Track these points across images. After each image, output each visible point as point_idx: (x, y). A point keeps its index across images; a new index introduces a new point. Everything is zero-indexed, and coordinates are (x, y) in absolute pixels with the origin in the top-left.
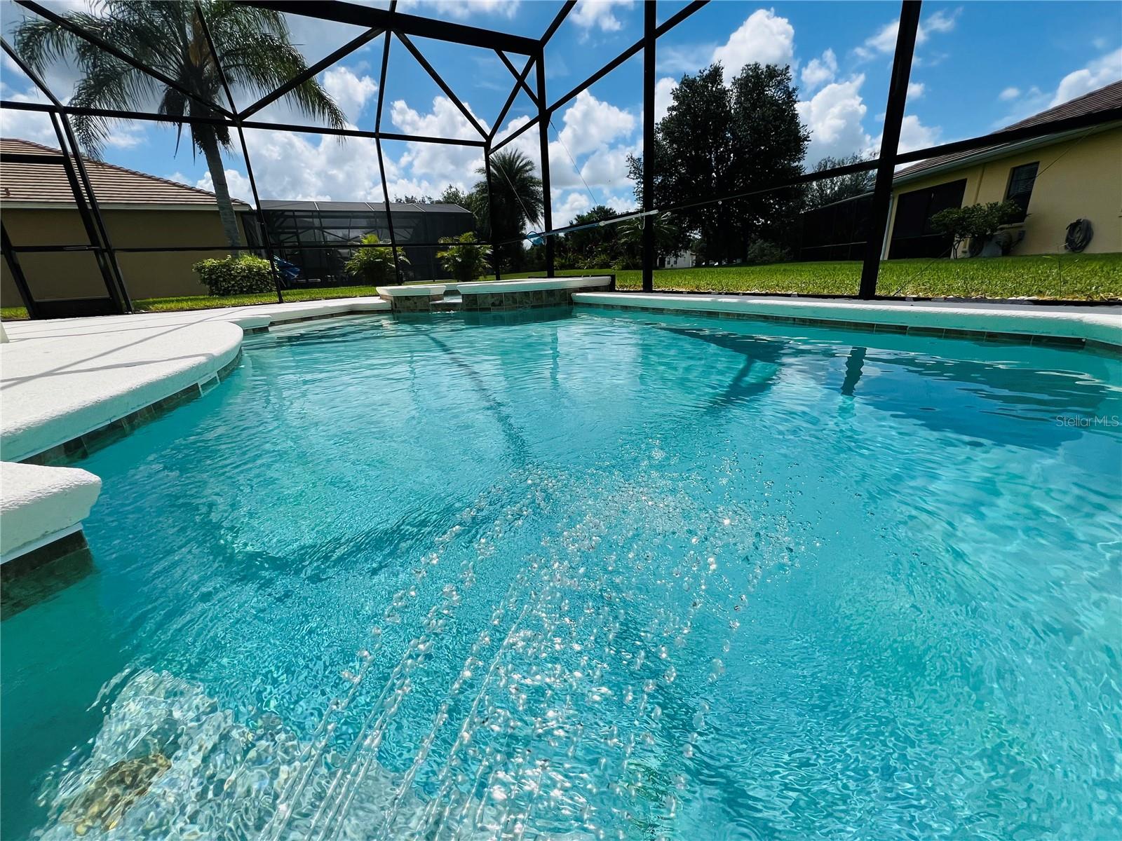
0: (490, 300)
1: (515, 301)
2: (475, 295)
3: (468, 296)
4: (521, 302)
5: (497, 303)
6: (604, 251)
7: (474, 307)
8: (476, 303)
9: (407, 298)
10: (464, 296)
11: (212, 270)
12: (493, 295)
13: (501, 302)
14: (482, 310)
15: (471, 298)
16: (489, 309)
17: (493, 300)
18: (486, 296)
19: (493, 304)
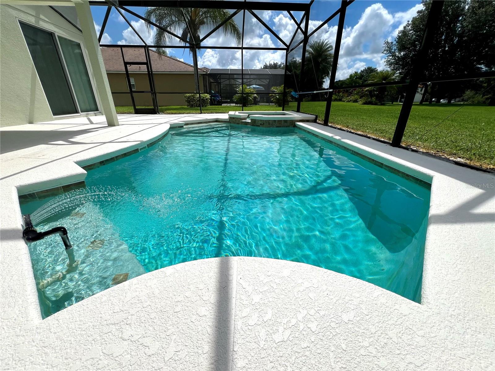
1: (269, 124)
4: (272, 124)
6: (357, 94)
8: (255, 123)
9: (234, 118)
10: (251, 120)
11: (189, 97)
12: (261, 120)
13: (264, 124)
14: (257, 126)
15: (254, 121)
16: (259, 126)
17: (261, 122)
18: (258, 120)
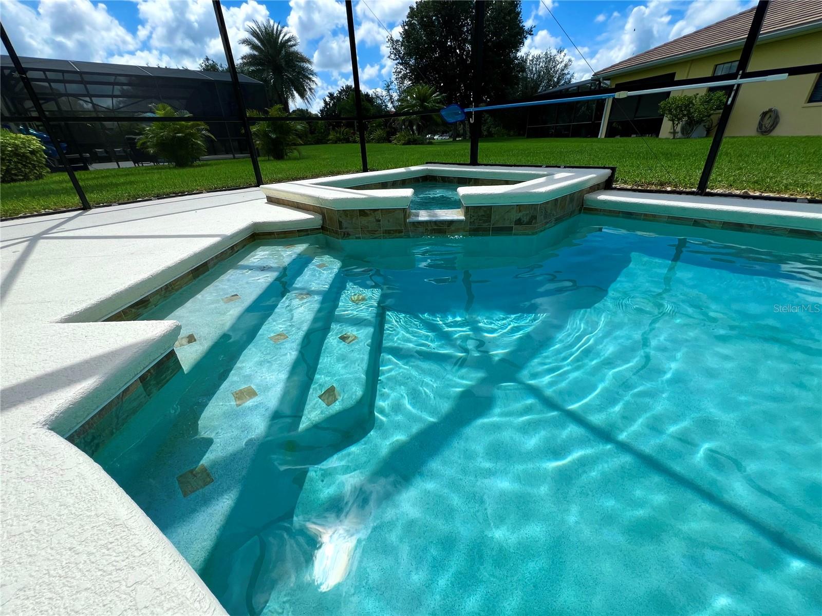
0: (515, 216)
2: (490, 208)
3: (477, 208)
5: (525, 219)
7: (485, 225)
8: (489, 220)
9: (363, 213)
10: (468, 210)
12: (520, 207)
14: (498, 230)
15: (481, 213)
16: (509, 230)
18: (507, 209)
19: (519, 222)
